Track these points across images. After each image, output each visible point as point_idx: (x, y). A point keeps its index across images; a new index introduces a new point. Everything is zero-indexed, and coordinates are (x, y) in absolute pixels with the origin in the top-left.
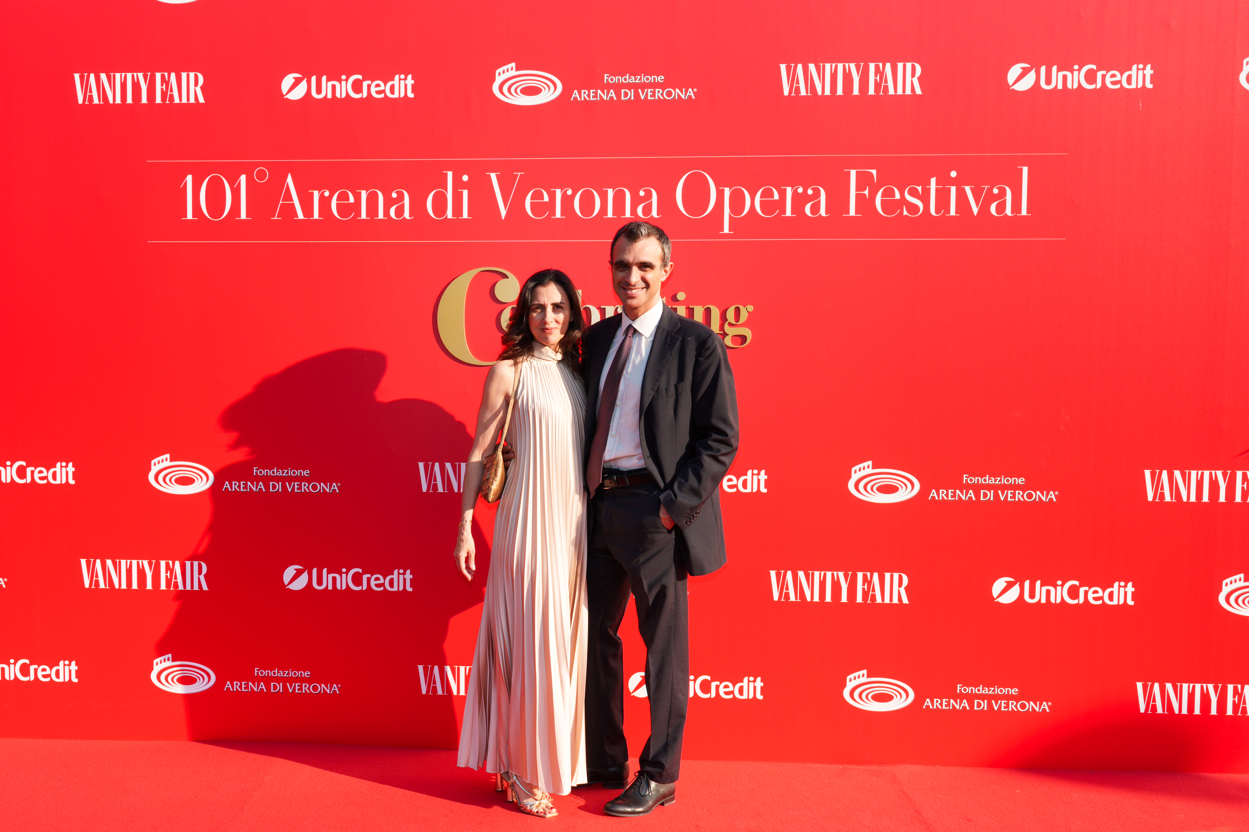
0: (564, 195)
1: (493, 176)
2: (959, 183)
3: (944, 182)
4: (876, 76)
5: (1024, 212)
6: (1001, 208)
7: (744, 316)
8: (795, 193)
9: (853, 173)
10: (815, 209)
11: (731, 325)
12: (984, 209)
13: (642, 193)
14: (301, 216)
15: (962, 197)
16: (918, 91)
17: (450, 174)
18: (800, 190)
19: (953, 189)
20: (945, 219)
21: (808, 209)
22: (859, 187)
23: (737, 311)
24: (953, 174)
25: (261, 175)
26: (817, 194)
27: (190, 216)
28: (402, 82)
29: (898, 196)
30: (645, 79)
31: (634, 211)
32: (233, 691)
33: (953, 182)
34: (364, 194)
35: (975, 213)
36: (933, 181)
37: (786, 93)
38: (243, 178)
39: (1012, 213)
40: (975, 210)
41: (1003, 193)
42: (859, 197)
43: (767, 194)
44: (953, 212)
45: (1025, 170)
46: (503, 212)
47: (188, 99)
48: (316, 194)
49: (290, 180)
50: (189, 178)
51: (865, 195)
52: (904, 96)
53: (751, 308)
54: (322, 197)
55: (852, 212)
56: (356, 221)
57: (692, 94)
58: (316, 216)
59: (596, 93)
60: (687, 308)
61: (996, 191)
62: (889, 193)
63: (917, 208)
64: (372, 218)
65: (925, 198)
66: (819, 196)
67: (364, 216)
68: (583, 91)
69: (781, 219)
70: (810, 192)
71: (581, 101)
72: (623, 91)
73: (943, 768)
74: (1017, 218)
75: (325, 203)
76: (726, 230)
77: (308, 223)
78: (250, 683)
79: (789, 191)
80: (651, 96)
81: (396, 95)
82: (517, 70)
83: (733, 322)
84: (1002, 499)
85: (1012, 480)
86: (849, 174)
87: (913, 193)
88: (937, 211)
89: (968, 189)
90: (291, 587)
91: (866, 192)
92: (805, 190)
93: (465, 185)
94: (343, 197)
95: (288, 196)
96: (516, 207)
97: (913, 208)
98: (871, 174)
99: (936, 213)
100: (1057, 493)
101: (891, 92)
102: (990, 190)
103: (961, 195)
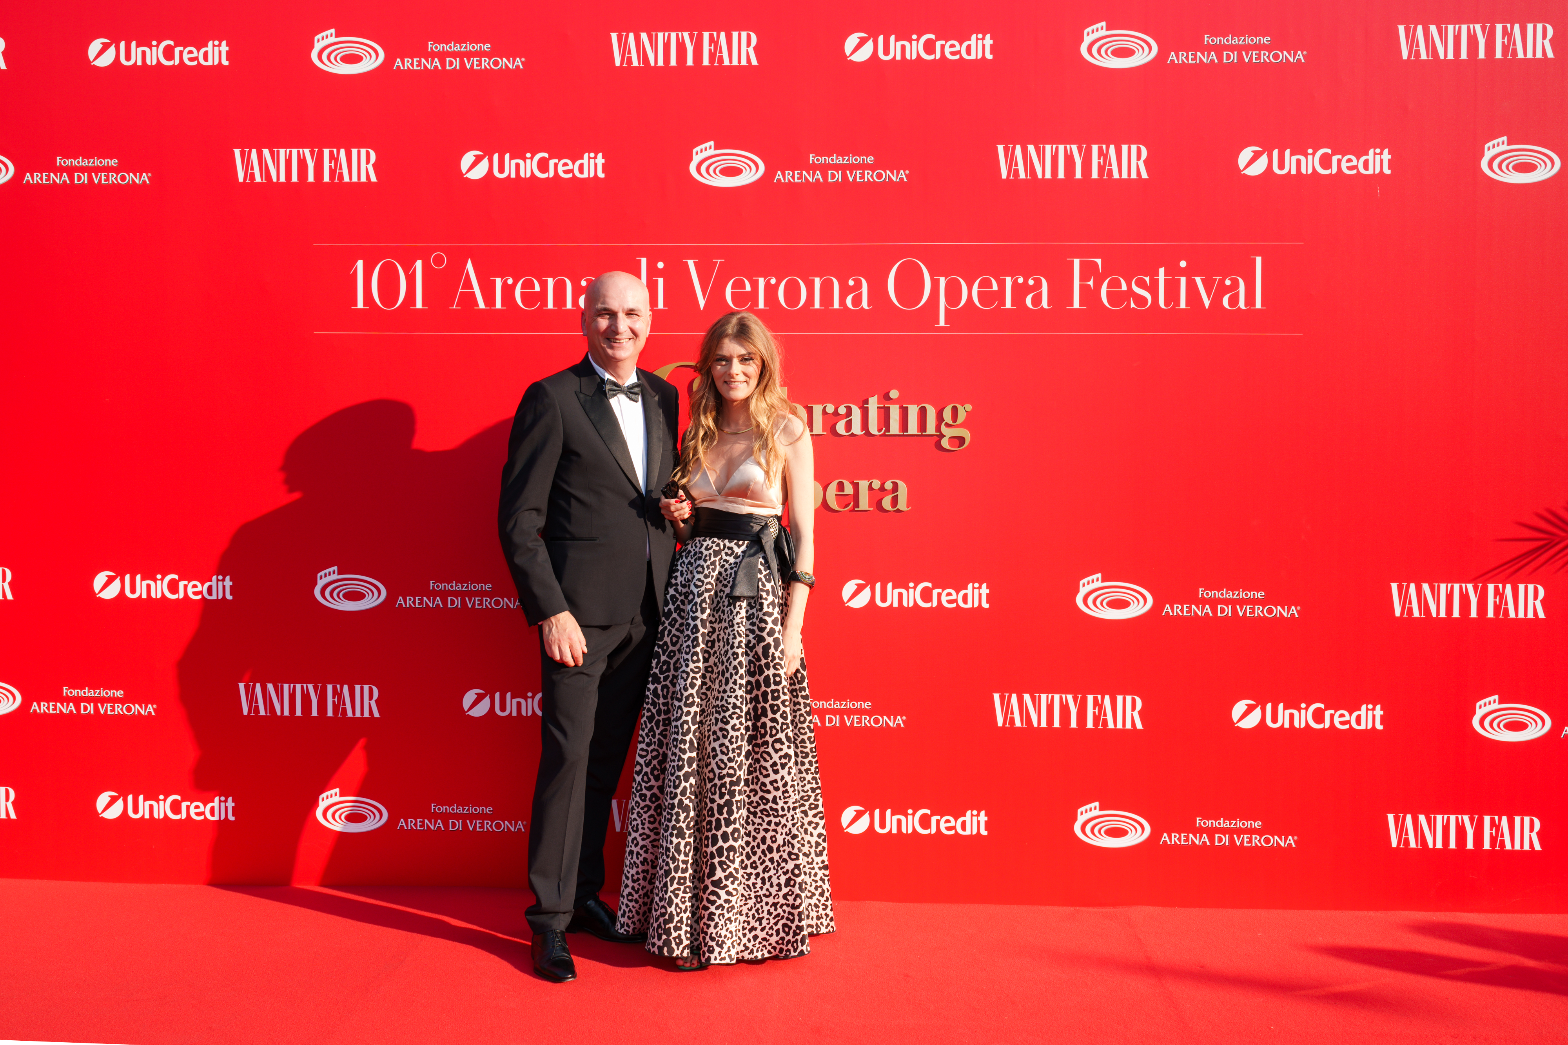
0: (768, 284)
1: (691, 263)
2: (1189, 273)
3: (1173, 272)
4: (1099, 159)
5: (1258, 305)
6: (1234, 301)
7: (962, 417)
8: (1015, 284)
9: (1077, 262)
10: (1037, 300)
11: (947, 425)
12: (1216, 301)
13: (851, 283)
14: (482, 305)
15: (1192, 288)
16: (1145, 175)
17: (644, 261)
18: (1021, 280)
19: (1183, 280)
20: (1174, 312)
21: (1029, 301)
22: (1084, 277)
23: (955, 411)
24: (1183, 264)
25: (439, 260)
26: (1038, 284)
27: (360, 305)
28: (592, 161)
29: (1124, 287)
30: (853, 160)
31: (842, 302)
32: (407, 830)
33: (1182, 271)
34: (551, 282)
35: (1207, 307)
36: (1162, 271)
37: (1004, 176)
38: (419, 264)
39: (1246, 306)
40: (1207, 303)
41: (1235, 284)
42: (1083, 289)
43: (986, 284)
44: (1183, 305)
45: (1259, 260)
46: (702, 303)
47: (359, 178)
48: (499, 282)
49: (470, 266)
50: (360, 264)
51: (1089, 285)
52: (1129, 181)
53: (969, 407)
54: (505, 285)
55: (1076, 304)
56: (542, 311)
57: (904, 176)
58: (499, 305)
59: (801, 174)
60: (901, 407)
61: (1228, 282)
62: (1115, 284)
63: (1146, 300)
64: (560, 308)
65: (1153, 289)
66: (1041, 287)
67: (550, 305)
68: (787, 172)
69: (1001, 311)
70: (1031, 282)
71: (785, 183)
72: (830, 172)
73: (1183, 909)
74: (1251, 311)
75: (508, 291)
76: (942, 323)
77: (490, 313)
78: (426, 821)
79: (1009, 281)
80: (860, 178)
81: (585, 175)
82: (715, 149)
83: (951, 422)
84: (1241, 614)
85: (1251, 594)
86: (1071, 264)
87: (1141, 284)
88: (1167, 303)
89: (1198, 280)
90: (471, 713)
91: (1091, 283)
92: (1026, 281)
93: (660, 273)
94: (528, 285)
95: (468, 284)
96: (716, 296)
97: (1141, 300)
98: (1096, 263)
99: (1165, 305)
100: (1299, 608)
101: (1116, 175)
102: (1222, 282)
103: (1191, 286)
